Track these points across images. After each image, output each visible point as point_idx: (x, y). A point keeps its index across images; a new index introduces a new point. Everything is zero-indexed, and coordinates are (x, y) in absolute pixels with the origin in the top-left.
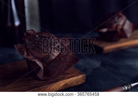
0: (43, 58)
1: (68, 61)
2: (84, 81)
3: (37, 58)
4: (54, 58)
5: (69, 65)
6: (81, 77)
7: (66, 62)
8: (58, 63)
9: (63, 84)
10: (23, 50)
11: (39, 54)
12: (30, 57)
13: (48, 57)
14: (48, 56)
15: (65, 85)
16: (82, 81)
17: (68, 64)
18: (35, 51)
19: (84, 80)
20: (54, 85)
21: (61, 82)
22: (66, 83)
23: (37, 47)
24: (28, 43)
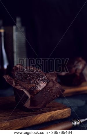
0: (31, 88)
1: (54, 92)
2: (69, 115)
3: (25, 89)
4: (41, 89)
5: (55, 96)
6: (66, 111)
7: (52, 93)
8: (44, 94)
9: (49, 116)
10: (12, 80)
11: (27, 85)
12: (18, 87)
13: (35, 88)
14: (35, 86)
15: (50, 117)
16: (67, 115)
17: (54, 94)
18: (23, 81)
19: (69, 113)
20: (40, 116)
21: (47, 113)
22: (52, 116)
23: (25, 79)
24: (16, 75)
